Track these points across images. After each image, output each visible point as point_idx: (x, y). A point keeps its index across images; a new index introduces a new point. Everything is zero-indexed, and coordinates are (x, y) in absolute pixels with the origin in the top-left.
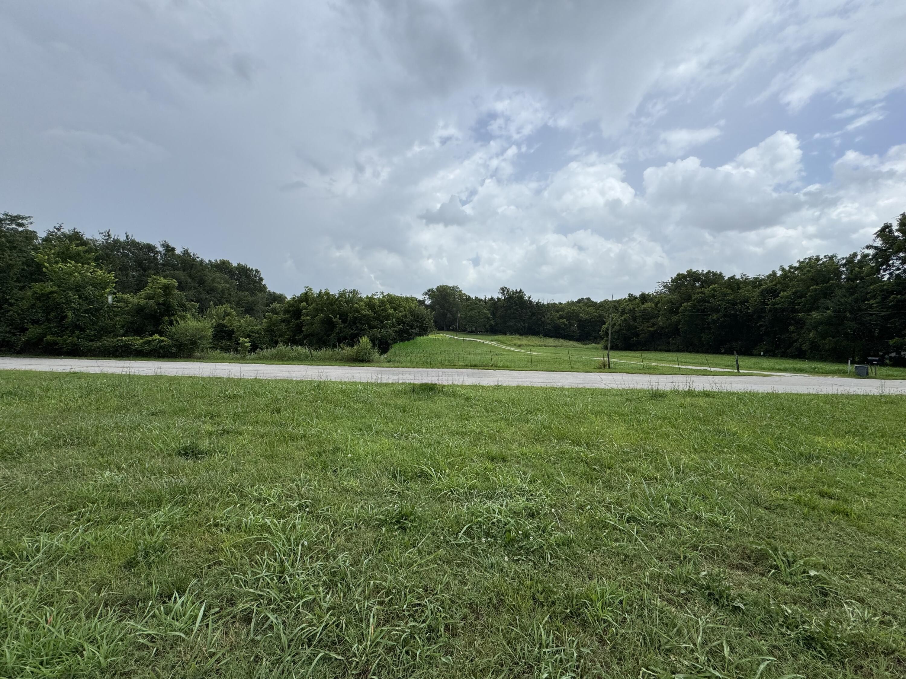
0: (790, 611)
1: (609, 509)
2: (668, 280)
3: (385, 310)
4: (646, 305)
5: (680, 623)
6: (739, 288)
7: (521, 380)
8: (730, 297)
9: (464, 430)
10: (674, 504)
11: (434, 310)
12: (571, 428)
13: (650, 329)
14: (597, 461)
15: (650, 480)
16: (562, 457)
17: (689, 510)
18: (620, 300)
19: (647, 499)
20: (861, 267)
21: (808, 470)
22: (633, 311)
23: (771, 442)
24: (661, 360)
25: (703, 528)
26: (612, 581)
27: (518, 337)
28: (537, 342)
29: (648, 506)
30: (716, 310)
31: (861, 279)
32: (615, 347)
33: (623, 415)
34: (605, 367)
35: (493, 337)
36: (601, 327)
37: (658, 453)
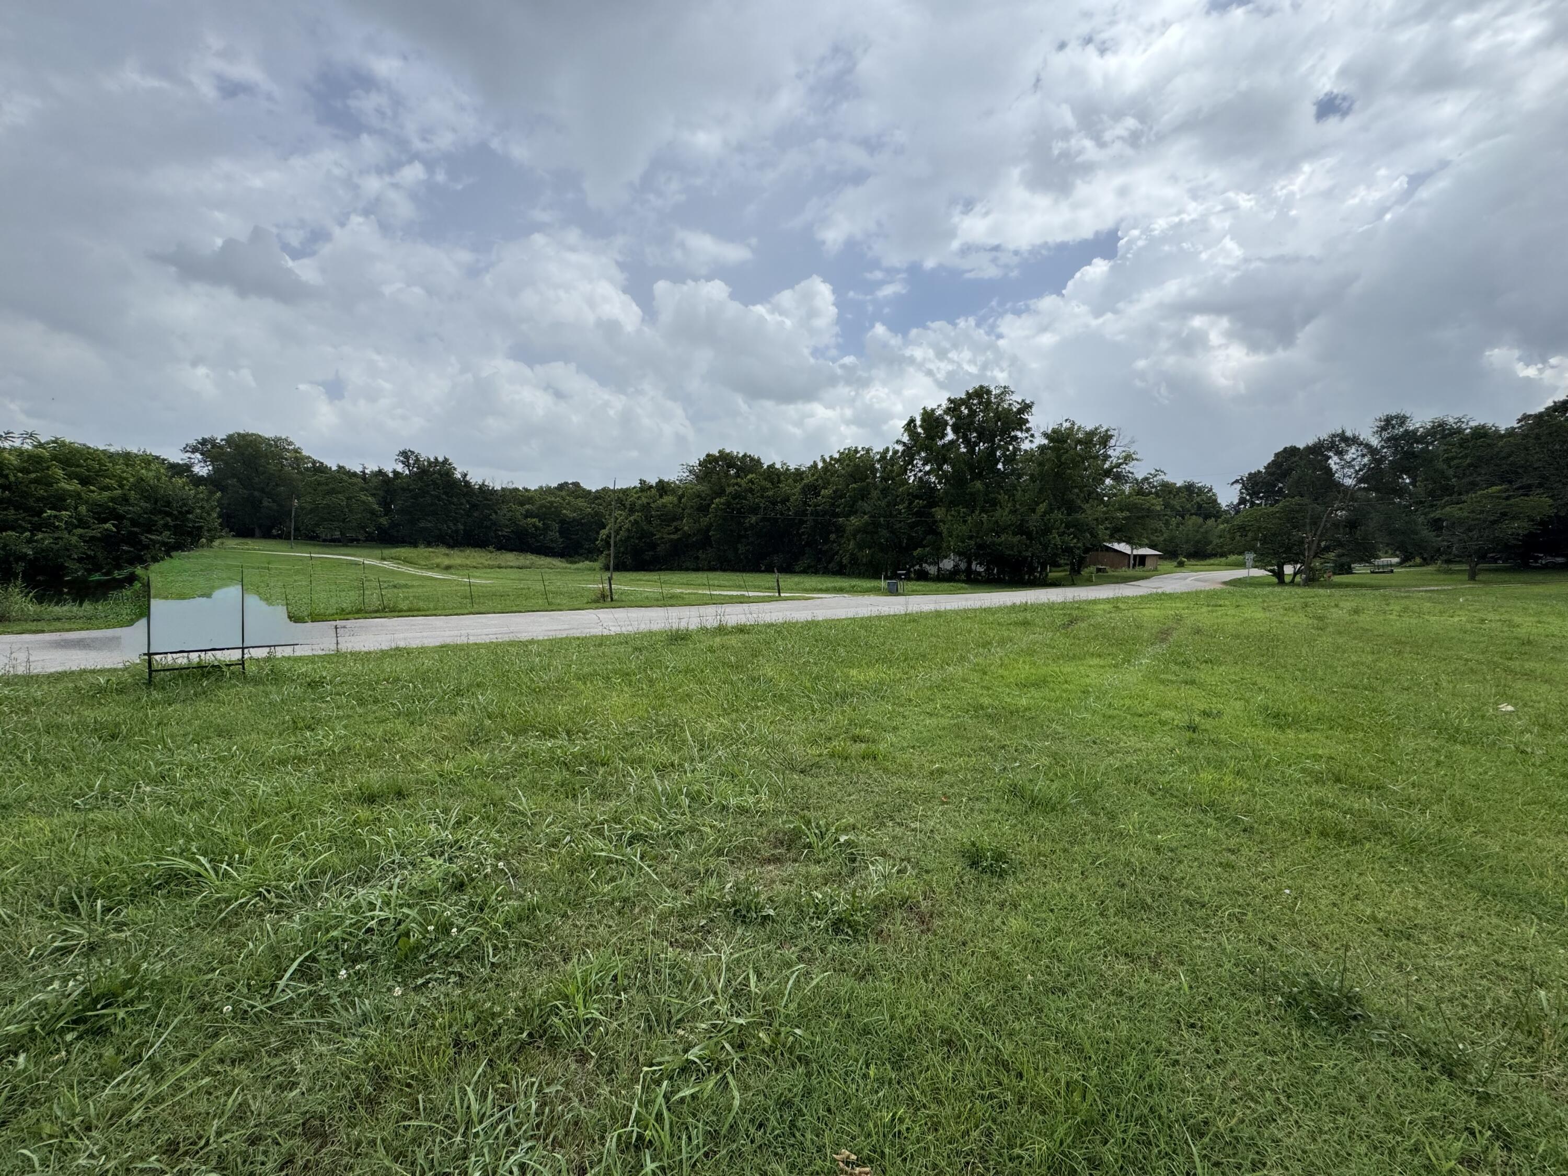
0: (820, 896)
1: (599, 833)
2: (694, 462)
3: (48, 482)
4: (666, 499)
5: (696, 971)
6: (779, 482)
7: (447, 633)
8: (770, 493)
9: (301, 752)
10: (694, 797)
11: (223, 489)
12: (540, 708)
13: (672, 536)
14: (585, 756)
15: (662, 769)
16: (522, 765)
17: (715, 800)
18: (627, 489)
19: (660, 800)
20: (892, 466)
21: (843, 712)
22: (646, 507)
23: (808, 685)
24: (688, 584)
25: (730, 821)
26: (602, 949)
27: (444, 550)
28: (483, 561)
29: (659, 811)
30: (754, 510)
31: (893, 479)
32: (621, 567)
33: (627, 674)
34: (605, 599)
35: (387, 552)
36: (598, 533)
37: (676, 725)
